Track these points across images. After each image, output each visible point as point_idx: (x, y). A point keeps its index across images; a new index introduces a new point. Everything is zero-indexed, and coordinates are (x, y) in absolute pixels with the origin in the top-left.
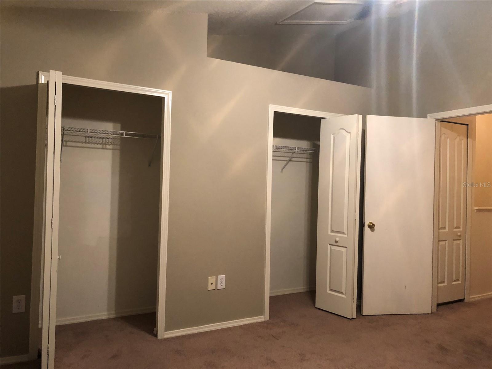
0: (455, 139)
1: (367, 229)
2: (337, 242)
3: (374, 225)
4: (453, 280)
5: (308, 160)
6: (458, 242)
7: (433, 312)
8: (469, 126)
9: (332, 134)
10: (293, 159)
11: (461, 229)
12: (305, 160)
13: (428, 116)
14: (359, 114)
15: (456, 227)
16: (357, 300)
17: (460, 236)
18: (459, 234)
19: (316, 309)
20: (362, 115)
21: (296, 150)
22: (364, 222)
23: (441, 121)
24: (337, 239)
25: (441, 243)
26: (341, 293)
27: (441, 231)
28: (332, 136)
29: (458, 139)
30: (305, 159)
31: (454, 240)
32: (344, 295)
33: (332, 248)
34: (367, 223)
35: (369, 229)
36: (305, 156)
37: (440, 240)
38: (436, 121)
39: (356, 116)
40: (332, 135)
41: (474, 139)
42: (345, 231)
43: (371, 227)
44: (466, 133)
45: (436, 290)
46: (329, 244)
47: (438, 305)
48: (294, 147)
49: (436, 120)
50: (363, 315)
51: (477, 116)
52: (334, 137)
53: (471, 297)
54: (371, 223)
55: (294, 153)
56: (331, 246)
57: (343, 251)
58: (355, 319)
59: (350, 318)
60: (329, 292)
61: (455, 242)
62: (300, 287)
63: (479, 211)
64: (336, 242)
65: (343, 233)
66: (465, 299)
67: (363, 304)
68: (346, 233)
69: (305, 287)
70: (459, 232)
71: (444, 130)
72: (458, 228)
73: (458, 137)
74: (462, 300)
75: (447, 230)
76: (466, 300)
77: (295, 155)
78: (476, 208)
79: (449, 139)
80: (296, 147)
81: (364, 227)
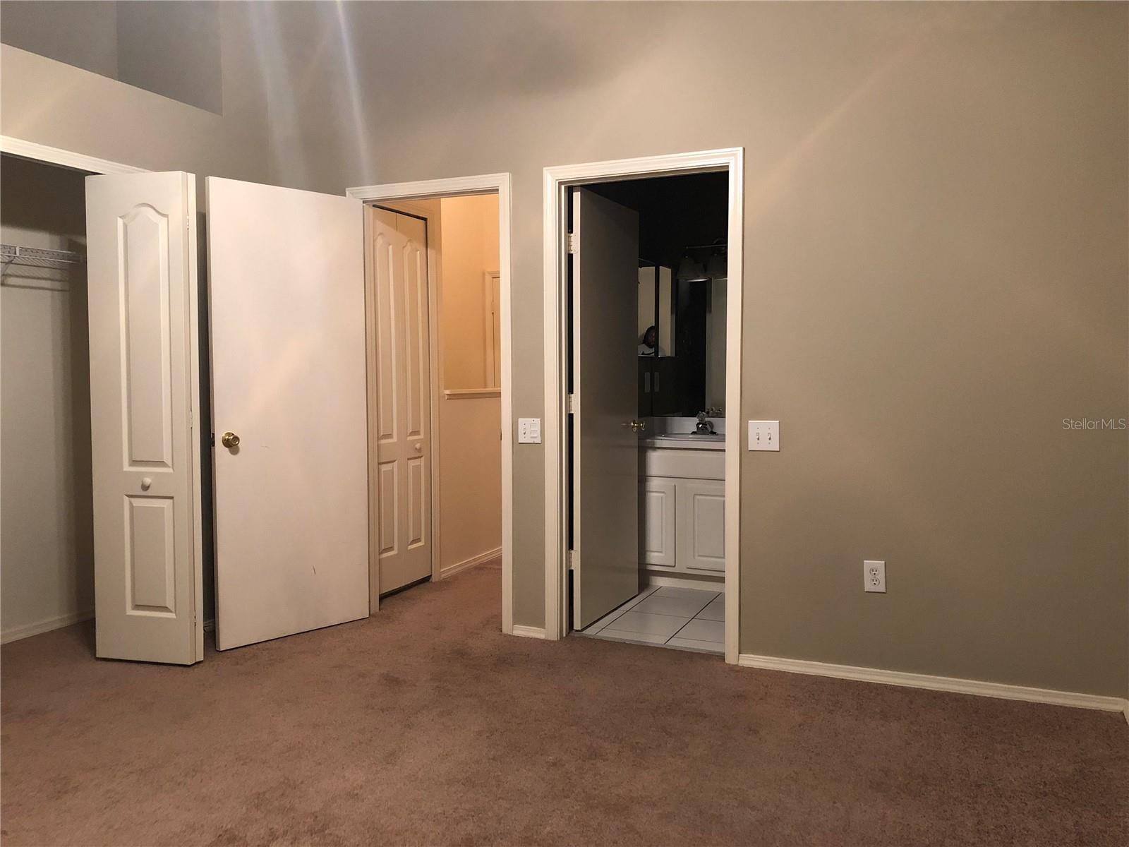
0: (404, 247)
1: (220, 449)
2: (149, 487)
3: (236, 438)
4: (410, 541)
5: (58, 285)
6: (416, 462)
7: (371, 613)
8: (428, 220)
9: (120, 217)
10: (11, 281)
11: (422, 436)
12: (47, 284)
13: (347, 193)
14: (188, 171)
15: (412, 432)
16: (204, 621)
17: (419, 450)
18: (418, 446)
19: (99, 662)
20: (194, 175)
21: (15, 254)
22: (213, 434)
23: (374, 206)
24: (148, 481)
25: (384, 468)
26: (165, 609)
27: (383, 442)
28: (120, 222)
29: (408, 249)
30: (49, 282)
31: (408, 459)
32: (171, 612)
33: (134, 505)
34: (219, 435)
35: (227, 449)
36: (46, 273)
37: (382, 461)
38: (364, 205)
39: (179, 174)
40: (119, 219)
41: (439, 251)
42: (168, 460)
43: (232, 443)
44: (424, 235)
45: (376, 566)
46: (126, 495)
47: (383, 598)
48: (10, 247)
49: (364, 202)
50: (222, 651)
51: (443, 200)
52: (125, 226)
53: (442, 570)
54: (229, 434)
55: (10, 262)
56: (133, 500)
57: (164, 508)
58: (201, 665)
59: (190, 664)
60: (131, 612)
61: (412, 463)
62: (53, 618)
63: (452, 397)
64: (145, 488)
65: (161, 463)
66: (431, 576)
67: (218, 625)
68: (170, 464)
69: (65, 616)
70: (418, 441)
71: (380, 226)
72: (415, 435)
73: (409, 244)
74: (426, 580)
75: (395, 439)
76: (434, 579)
77: (11, 269)
78: (448, 392)
79: (391, 247)
80: (15, 247)
81: (214, 446)
